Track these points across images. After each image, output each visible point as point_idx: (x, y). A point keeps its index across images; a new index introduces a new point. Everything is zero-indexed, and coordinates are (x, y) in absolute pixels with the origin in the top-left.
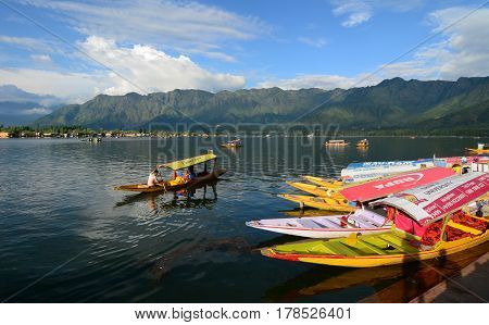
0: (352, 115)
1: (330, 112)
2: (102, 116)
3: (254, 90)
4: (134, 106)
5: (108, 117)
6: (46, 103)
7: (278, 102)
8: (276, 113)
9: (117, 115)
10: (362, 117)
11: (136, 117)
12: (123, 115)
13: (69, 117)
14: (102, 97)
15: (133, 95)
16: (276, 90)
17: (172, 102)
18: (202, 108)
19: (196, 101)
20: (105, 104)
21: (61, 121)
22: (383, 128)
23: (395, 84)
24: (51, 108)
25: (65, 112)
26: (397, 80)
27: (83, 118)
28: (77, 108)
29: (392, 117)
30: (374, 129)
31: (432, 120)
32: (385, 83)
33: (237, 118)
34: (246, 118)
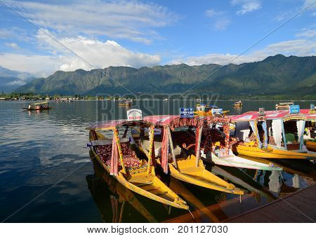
0: (242, 84)
2: (60, 86)
3: (167, 66)
4: (81, 79)
5: (63, 87)
6: (22, 77)
7: (185, 75)
8: (183, 83)
9: (69, 85)
10: (249, 85)
11: (83, 87)
12: (74, 85)
13: (38, 87)
14: (59, 73)
15: (80, 72)
16: (184, 66)
17: (108, 76)
19: (125, 75)
20: (61, 78)
21: (32, 89)
22: (266, 94)
23: (278, 60)
24: (25, 81)
25: (35, 83)
26: (279, 57)
27: (47, 88)
28: (43, 80)
29: (273, 85)
30: (258, 95)
32: (269, 59)
33: (154, 87)
34: (161, 86)
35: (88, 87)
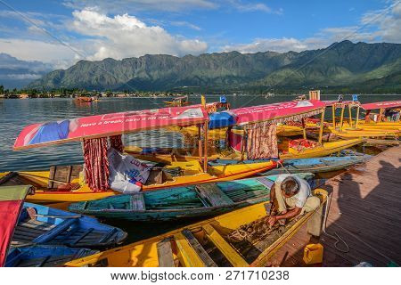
0: (303, 76)
1: (283, 73)
2: (84, 80)
3: (215, 54)
4: (111, 70)
7: (237, 64)
8: (235, 74)
10: (312, 77)
11: (114, 80)
12: (102, 78)
13: (57, 81)
14: (82, 63)
15: (109, 61)
16: (236, 53)
17: (144, 66)
18: (170, 71)
20: (86, 69)
21: (50, 84)
22: (330, 88)
25: (52, 77)
26: (346, 42)
27: (68, 81)
28: (62, 73)
29: (338, 77)
30: (322, 88)
31: (374, 80)
32: (335, 46)
33: (201, 80)
34: (209, 79)
35: (120, 80)
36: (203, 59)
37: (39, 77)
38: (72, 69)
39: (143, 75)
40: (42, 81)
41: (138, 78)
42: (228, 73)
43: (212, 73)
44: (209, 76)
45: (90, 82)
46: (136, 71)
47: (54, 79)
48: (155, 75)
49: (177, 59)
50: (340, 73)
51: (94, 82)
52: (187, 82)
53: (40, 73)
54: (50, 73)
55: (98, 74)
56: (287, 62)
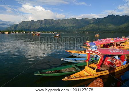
0: (98, 27)
1: (91, 26)
3: (68, 19)
4: (33, 24)
7: (75, 23)
8: (74, 26)
10: (100, 27)
11: (34, 28)
12: (30, 27)
14: (24, 22)
15: (32, 21)
16: (75, 19)
17: (44, 23)
18: (52, 25)
19: (51, 22)
20: (25, 24)
21: (13, 29)
25: (14, 26)
26: (112, 15)
27: (19, 28)
28: (17, 25)
30: (104, 31)
31: (122, 28)
32: (109, 16)
33: (63, 28)
34: (66, 27)
35: (36, 28)
36: (64, 21)
37: (9, 26)
38: (20, 24)
39: (44, 26)
40: (10, 28)
41: (42, 27)
42: (72, 25)
43: (67, 25)
44: (66, 26)
45: (26, 28)
46: (41, 25)
47: (14, 27)
48: (48, 26)
49: (55, 21)
50: (110, 26)
51: (27, 28)
52: (58, 28)
53: (10, 25)
54: (13, 25)
55: (29, 25)
56: (92, 22)
